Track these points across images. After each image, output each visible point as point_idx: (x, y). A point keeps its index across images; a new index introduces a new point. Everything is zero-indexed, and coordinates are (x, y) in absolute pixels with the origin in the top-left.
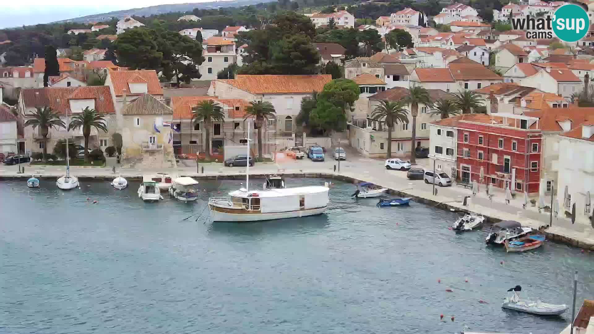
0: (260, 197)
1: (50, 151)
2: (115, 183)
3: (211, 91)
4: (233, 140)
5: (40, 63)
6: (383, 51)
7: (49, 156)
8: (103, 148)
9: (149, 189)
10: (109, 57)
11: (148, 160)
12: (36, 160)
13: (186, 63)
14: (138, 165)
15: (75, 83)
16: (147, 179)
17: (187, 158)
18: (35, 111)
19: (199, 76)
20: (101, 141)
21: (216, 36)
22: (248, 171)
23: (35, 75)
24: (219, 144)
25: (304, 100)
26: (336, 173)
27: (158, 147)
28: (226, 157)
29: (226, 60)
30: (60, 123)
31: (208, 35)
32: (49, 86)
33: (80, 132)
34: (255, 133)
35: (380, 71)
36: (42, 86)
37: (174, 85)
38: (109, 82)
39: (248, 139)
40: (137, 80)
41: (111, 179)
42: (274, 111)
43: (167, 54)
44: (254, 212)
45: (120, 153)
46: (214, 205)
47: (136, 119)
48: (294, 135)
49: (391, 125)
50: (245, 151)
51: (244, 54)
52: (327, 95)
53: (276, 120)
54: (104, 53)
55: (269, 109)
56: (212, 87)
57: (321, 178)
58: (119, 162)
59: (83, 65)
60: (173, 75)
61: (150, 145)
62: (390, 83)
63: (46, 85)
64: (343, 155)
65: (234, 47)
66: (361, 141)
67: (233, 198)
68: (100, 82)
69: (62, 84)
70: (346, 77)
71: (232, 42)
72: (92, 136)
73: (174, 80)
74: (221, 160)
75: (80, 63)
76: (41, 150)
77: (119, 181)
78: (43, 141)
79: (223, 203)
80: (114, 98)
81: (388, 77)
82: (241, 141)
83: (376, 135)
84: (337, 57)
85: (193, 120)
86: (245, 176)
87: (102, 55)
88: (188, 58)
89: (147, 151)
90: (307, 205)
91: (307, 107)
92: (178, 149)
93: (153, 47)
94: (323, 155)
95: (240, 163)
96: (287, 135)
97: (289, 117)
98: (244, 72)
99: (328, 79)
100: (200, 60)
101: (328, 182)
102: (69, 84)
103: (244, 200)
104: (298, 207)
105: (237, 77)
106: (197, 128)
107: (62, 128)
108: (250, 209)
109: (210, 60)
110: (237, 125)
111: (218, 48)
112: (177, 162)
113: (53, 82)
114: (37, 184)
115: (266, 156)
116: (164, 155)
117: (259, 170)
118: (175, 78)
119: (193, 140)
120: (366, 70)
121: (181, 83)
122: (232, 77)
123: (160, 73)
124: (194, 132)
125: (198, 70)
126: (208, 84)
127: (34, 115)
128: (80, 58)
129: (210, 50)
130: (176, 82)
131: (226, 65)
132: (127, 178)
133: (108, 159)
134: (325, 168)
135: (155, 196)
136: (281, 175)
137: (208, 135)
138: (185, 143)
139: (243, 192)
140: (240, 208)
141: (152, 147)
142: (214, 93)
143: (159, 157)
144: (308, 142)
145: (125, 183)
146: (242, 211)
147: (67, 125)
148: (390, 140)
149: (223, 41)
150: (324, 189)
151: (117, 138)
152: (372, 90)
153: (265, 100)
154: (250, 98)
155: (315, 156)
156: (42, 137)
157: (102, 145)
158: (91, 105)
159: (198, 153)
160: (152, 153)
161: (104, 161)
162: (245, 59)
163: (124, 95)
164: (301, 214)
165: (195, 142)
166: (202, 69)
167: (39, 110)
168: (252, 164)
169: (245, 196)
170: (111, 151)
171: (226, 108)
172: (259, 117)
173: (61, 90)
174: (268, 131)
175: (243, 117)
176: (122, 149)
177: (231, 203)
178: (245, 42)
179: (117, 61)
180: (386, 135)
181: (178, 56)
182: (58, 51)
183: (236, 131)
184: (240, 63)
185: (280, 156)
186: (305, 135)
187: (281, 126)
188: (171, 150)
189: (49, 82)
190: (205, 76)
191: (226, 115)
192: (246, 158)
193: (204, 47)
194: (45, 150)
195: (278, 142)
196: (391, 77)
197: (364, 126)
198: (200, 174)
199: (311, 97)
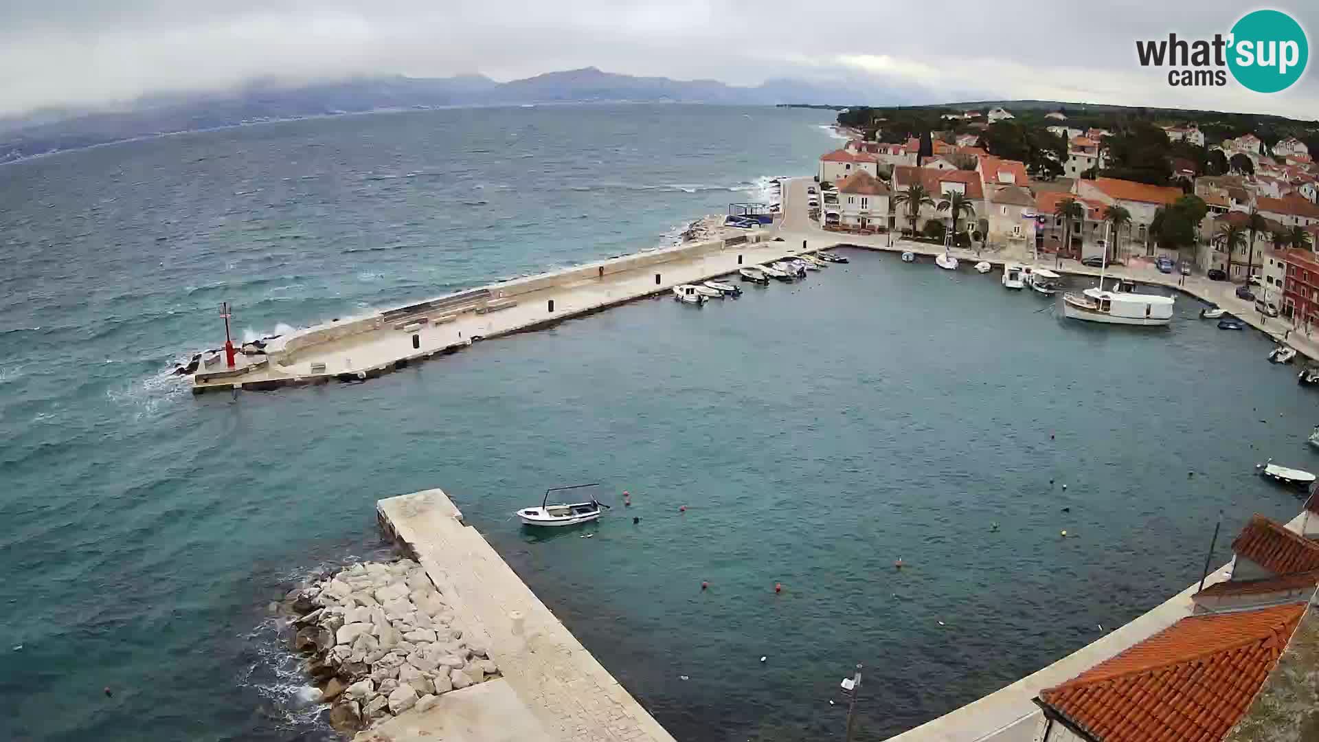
0: (1111, 299)
1: (920, 228)
2: (978, 266)
3: (1073, 190)
4: (1091, 241)
5: (914, 142)
6: (1229, 173)
7: (917, 233)
8: (971, 232)
9: (1013, 276)
10: (981, 144)
11: (1012, 249)
12: (905, 236)
13: (1052, 158)
14: (1003, 252)
15: (948, 166)
16: (1009, 266)
17: (1047, 252)
18: (906, 188)
19: (1063, 173)
20: (969, 225)
21: (1079, 136)
22: (1103, 272)
23: (908, 155)
24: (1077, 243)
25: (1157, 209)
26: (1180, 287)
27: (1021, 237)
28: (1084, 256)
29: (1089, 160)
30: (932, 203)
31: (1073, 134)
32: (922, 166)
33: (948, 213)
34: (1112, 236)
35: (1225, 193)
36: (915, 165)
37: (1040, 179)
38: (979, 169)
39: (1106, 241)
40: (1004, 171)
41: (977, 263)
42: (1130, 217)
43: (1034, 149)
44: (1102, 313)
45: (985, 239)
46: (1069, 300)
47: (1003, 207)
48: (1146, 244)
49: (1231, 246)
50: (1101, 252)
51: (1105, 158)
52: (1179, 209)
53: (1131, 226)
54: (976, 140)
55: (1126, 214)
56: (1074, 185)
57: (1167, 290)
58: (984, 246)
59: (955, 149)
60: (1040, 169)
61: (1014, 234)
62: (1233, 206)
63: (919, 164)
64: (1188, 270)
65: (1097, 149)
66: (1205, 260)
67: (1086, 297)
68: (971, 167)
69: (934, 165)
70: (1196, 193)
71: (1095, 144)
72: (960, 219)
73: (1040, 174)
74: (1079, 258)
75: (953, 147)
76: (911, 227)
77: (983, 266)
78: (913, 219)
79: (1078, 301)
80: (983, 185)
81: (1232, 199)
82: (1099, 242)
83: (1219, 254)
84: (1188, 173)
85: (1056, 216)
86: (1100, 277)
87: (974, 142)
88: (1054, 154)
89: (1011, 240)
90: (1152, 314)
91: (1159, 216)
92: (1040, 242)
93: (1022, 140)
94: (1170, 267)
95: (1096, 263)
96: (1139, 242)
97: (1143, 225)
98: (1105, 174)
99: (1179, 192)
100: (1065, 158)
101: (1174, 295)
102: (941, 166)
103: (1097, 301)
104: (1144, 314)
105: (1098, 179)
106: (1059, 223)
107: (932, 207)
108: (1100, 310)
109: (1074, 159)
110: (1096, 225)
111: (1083, 149)
112: (1038, 254)
113: (926, 163)
114: (911, 258)
115: (1121, 260)
116: (1027, 246)
117: (1115, 273)
118: (1041, 172)
119: (1055, 235)
120: (1214, 189)
121: (1047, 178)
122: (1094, 178)
123: (1028, 166)
124: (1056, 226)
125: (1063, 168)
126: (1071, 182)
127: (905, 192)
128: (954, 143)
129: (1076, 148)
130: (1041, 176)
131: (1091, 166)
132: (991, 264)
133: (974, 243)
134: (1171, 280)
135: (1018, 284)
136: (1133, 281)
137: (1068, 232)
138: (1047, 237)
139: (1096, 293)
140: (1092, 307)
141: (1016, 236)
142: (1077, 192)
143: (1022, 247)
144: (1159, 252)
145: (989, 266)
146: (1093, 311)
147: (937, 205)
148: (1230, 262)
149: (1086, 142)
150: (1170, 301)
151: (984, 224)
152: (1218, 210)
153: (1122, 205)
154: (1110, 202)
155: (1163, 267)
156: (912, 214)
157: (968, 228)
158: (960, 189)
159: (1058, 249)
160: (1016, 242)
161: (970, 245)
162: (1107, 163)
163: (993, 182)
164: (1146, 322)
165: (1056, 238)
166: (1067, 167)
167: (912, 188)
168: (1106, 266)
169: (1098, 297)
170: (977, 236)
171: (1084, 206)
172: (1115, 221)
173: (932, 170)
174: (1122, 235)
175: (1103, 219)
176: (988, 234)
177: (1085, 301)
178: (1106, 147)
179: (988, 149)
180: (1227, 257)
181: (1046, 151)
182: (932, 134)
183: (1095, 232)
184: (1102, 166)
185: (1132, 262)
186: (1156, 245)
187: (1135, 234)
188: (1034, 242)
189: (922, 161)
190: (1069, 174)
191: (1086, 216)
192: (1101, 259)
193: (1069, 146)
194: (915, 228)
195: (1131, 248)
196: (1235, 200)
197: (1208, 244)
198: (1059, 270)
199: (1164, 207)
